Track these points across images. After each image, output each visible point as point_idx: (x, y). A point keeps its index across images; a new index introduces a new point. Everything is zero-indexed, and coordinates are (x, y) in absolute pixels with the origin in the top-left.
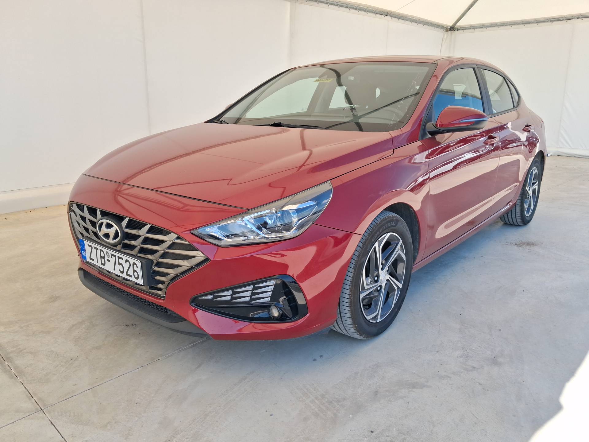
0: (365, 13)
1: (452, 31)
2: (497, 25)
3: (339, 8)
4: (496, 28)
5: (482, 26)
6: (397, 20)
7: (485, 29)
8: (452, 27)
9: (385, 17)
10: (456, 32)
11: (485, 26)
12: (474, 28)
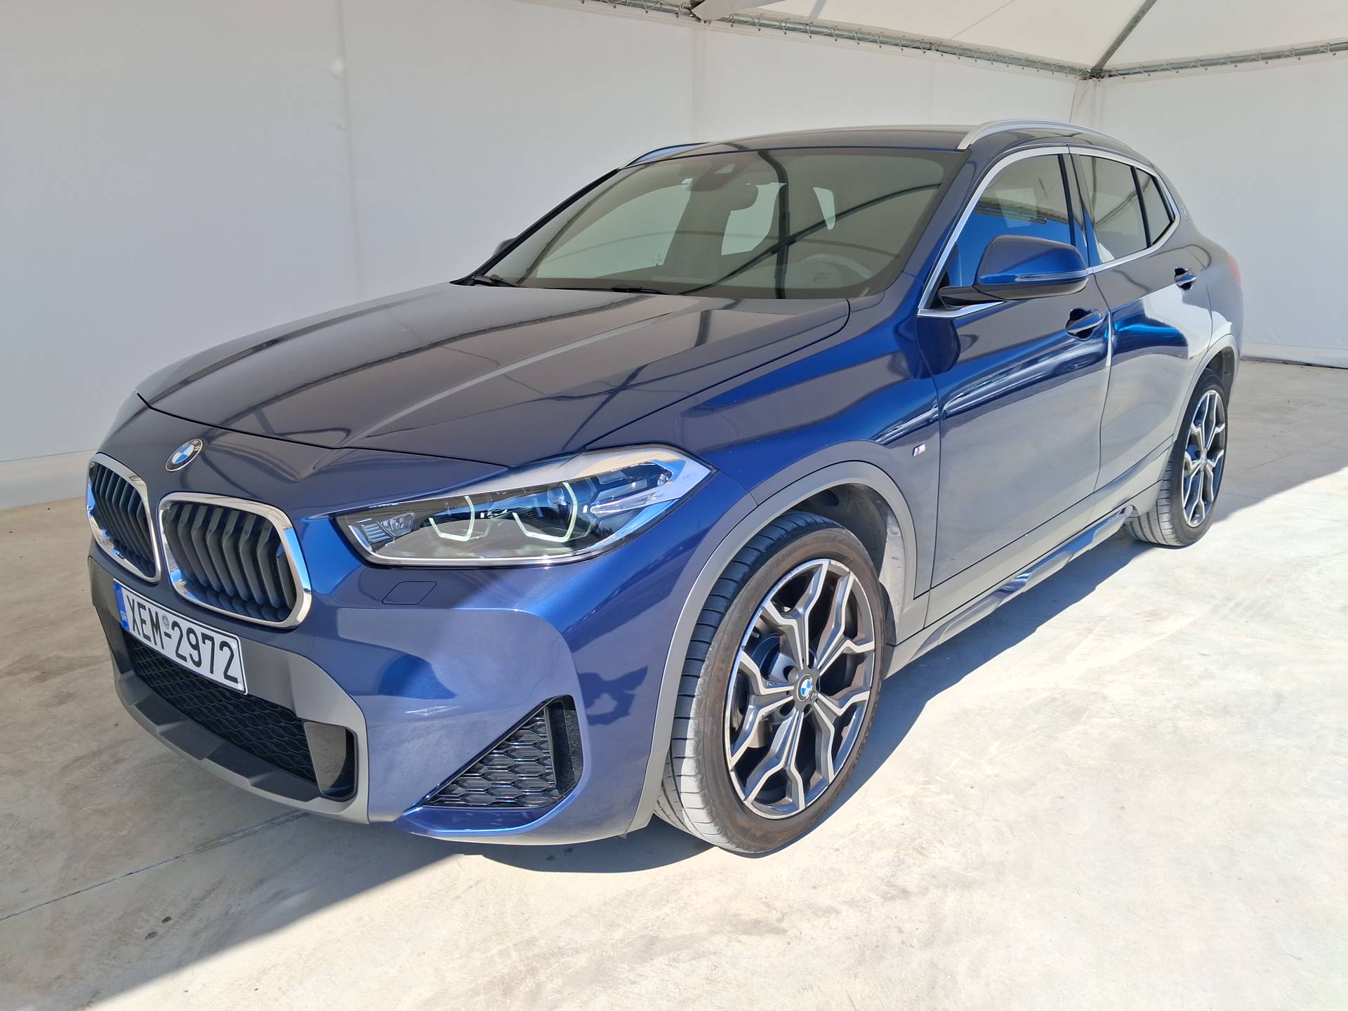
0: (876, 46)
1: (1097, 78)
2: (1203, 63)
3: (811, 37)
4: (1201, 69)
5: (1167, 67)
6: (955, 58)
7: (1174, 72)
8: (1097, 68)
9: (924, 52)
10: (1106, 80)
11: (1172, 66)
12: (1149, 70)
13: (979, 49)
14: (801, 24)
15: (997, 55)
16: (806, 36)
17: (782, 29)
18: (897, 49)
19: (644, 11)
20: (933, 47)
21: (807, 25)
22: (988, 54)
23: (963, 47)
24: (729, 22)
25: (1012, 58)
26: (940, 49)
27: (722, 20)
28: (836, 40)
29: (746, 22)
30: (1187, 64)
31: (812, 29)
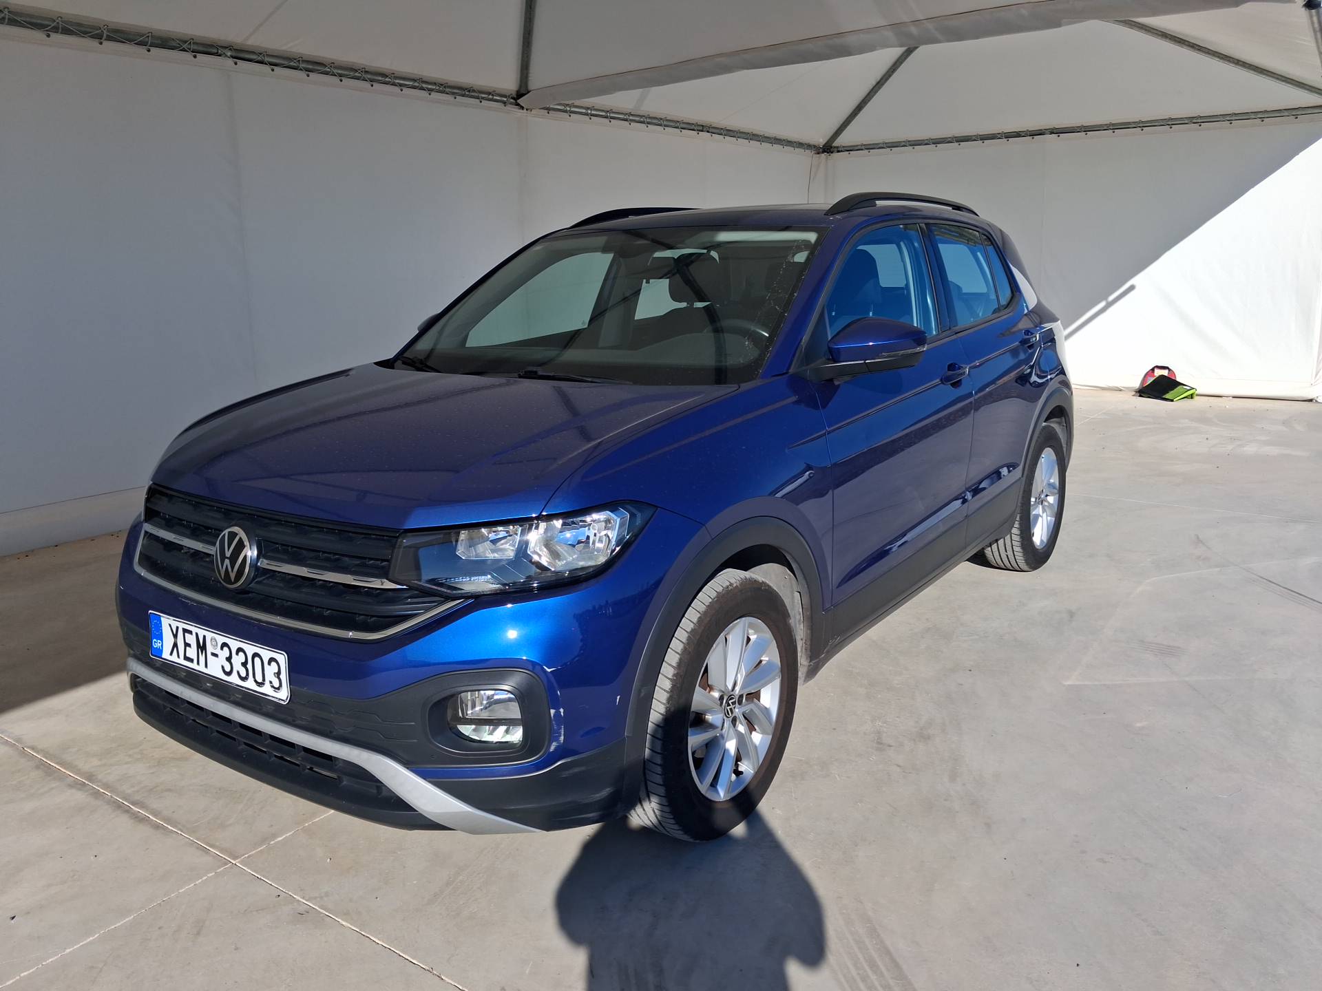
1: (828, 153)
3: (610, 122)
4: (909, 148)
5: (882, 146)
6: (721, 137)
8: (828, 145)
9: (699, 133)
12: (869, 147)
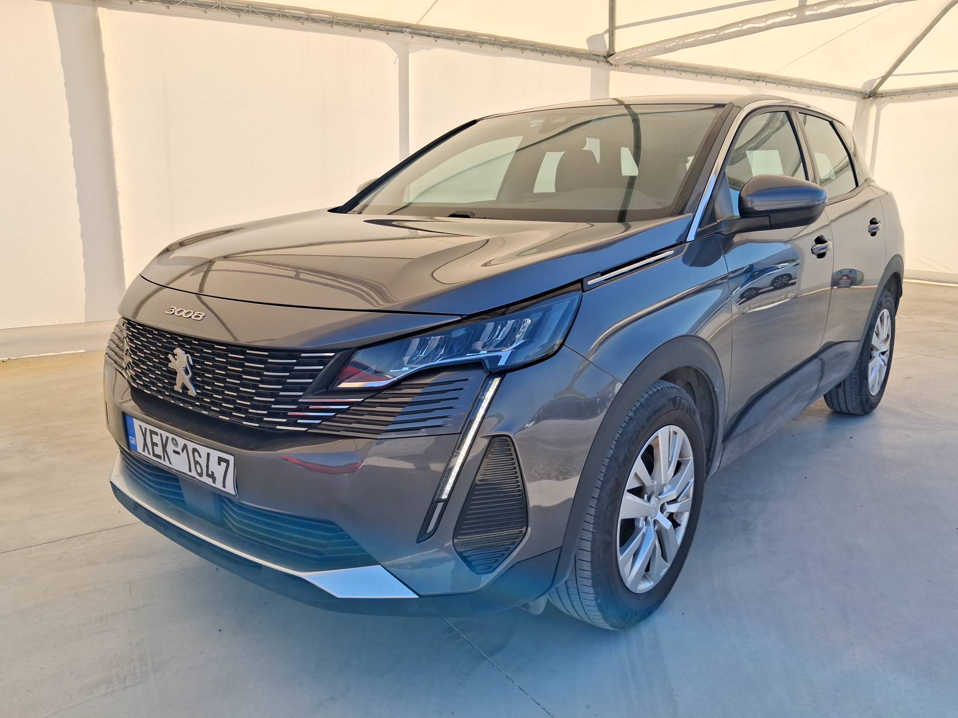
13: (791, 80)
14: (675, 66)
15: (803, 84)
16: (677, 74)
17: (662, 69)
18: (736, 81)
19: (578, 60)
20: (760, 78)
21: (679, 67)
22: (798, 83)
23: (780, 79)
24: (631, 65)
25: (815, 85)
26: (766, 80)
27: (626, 64)
28: (697, 76)
29: (640, 65)
30: (936, 89)
31: (682, 68)
